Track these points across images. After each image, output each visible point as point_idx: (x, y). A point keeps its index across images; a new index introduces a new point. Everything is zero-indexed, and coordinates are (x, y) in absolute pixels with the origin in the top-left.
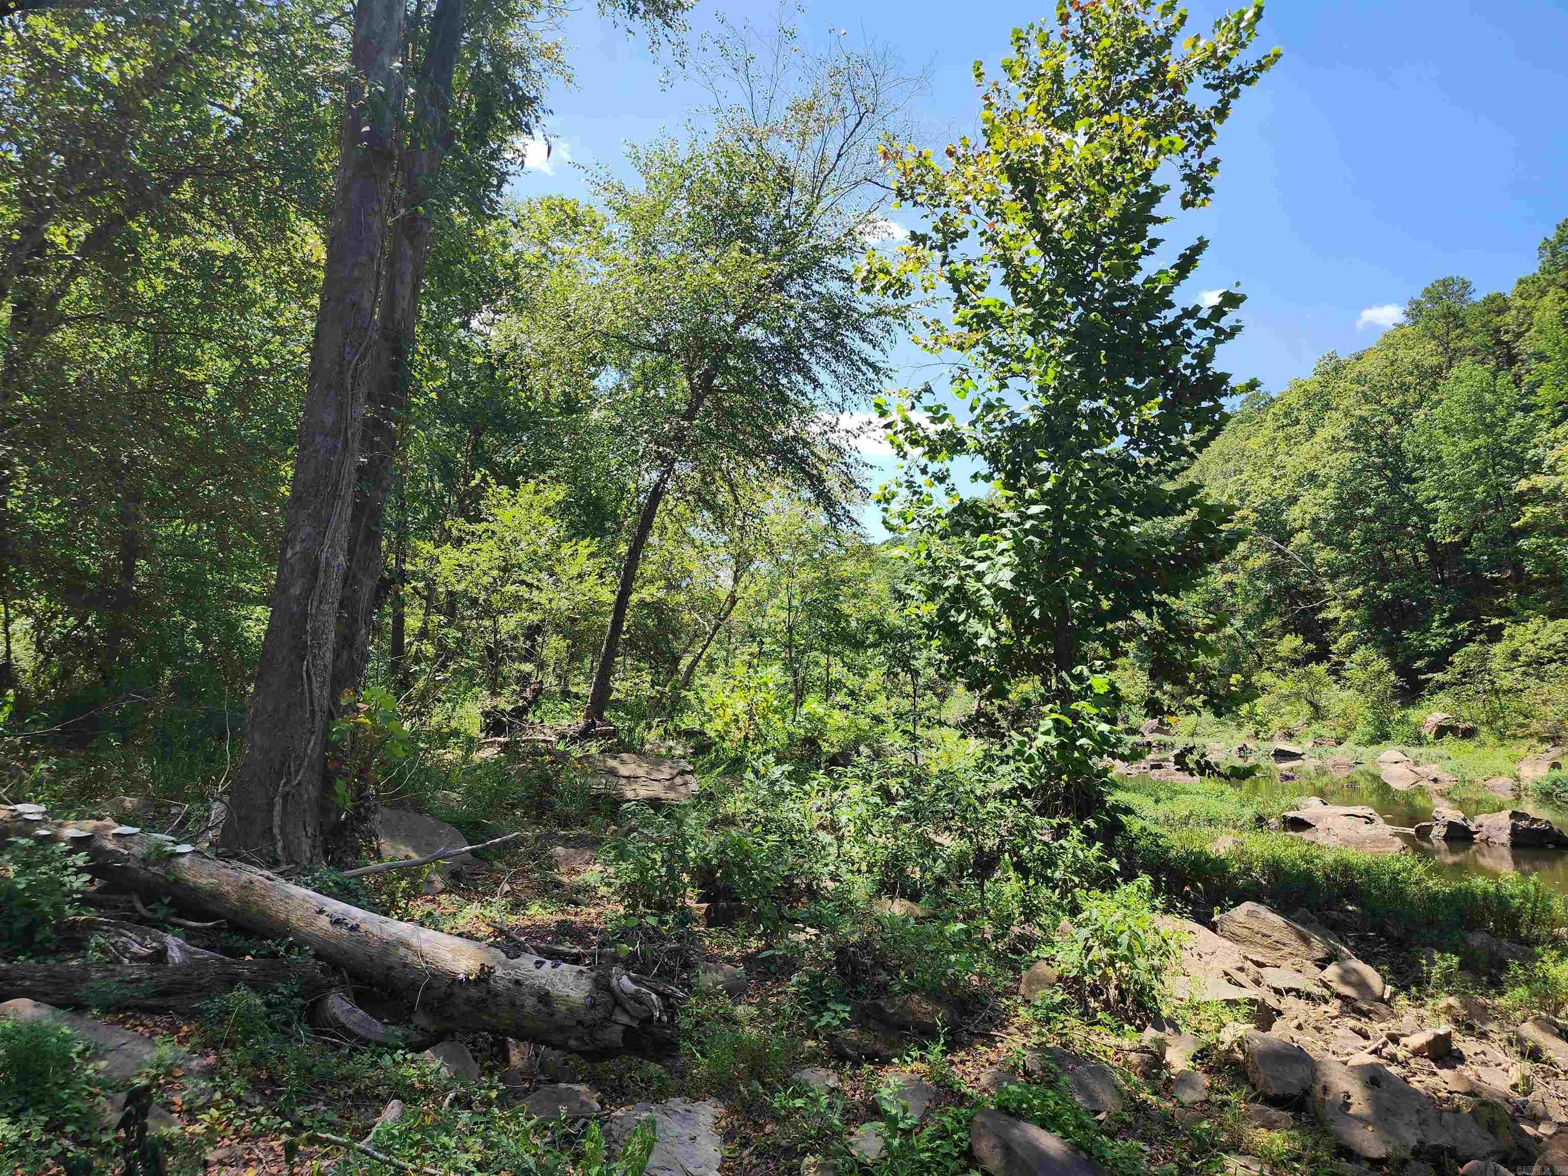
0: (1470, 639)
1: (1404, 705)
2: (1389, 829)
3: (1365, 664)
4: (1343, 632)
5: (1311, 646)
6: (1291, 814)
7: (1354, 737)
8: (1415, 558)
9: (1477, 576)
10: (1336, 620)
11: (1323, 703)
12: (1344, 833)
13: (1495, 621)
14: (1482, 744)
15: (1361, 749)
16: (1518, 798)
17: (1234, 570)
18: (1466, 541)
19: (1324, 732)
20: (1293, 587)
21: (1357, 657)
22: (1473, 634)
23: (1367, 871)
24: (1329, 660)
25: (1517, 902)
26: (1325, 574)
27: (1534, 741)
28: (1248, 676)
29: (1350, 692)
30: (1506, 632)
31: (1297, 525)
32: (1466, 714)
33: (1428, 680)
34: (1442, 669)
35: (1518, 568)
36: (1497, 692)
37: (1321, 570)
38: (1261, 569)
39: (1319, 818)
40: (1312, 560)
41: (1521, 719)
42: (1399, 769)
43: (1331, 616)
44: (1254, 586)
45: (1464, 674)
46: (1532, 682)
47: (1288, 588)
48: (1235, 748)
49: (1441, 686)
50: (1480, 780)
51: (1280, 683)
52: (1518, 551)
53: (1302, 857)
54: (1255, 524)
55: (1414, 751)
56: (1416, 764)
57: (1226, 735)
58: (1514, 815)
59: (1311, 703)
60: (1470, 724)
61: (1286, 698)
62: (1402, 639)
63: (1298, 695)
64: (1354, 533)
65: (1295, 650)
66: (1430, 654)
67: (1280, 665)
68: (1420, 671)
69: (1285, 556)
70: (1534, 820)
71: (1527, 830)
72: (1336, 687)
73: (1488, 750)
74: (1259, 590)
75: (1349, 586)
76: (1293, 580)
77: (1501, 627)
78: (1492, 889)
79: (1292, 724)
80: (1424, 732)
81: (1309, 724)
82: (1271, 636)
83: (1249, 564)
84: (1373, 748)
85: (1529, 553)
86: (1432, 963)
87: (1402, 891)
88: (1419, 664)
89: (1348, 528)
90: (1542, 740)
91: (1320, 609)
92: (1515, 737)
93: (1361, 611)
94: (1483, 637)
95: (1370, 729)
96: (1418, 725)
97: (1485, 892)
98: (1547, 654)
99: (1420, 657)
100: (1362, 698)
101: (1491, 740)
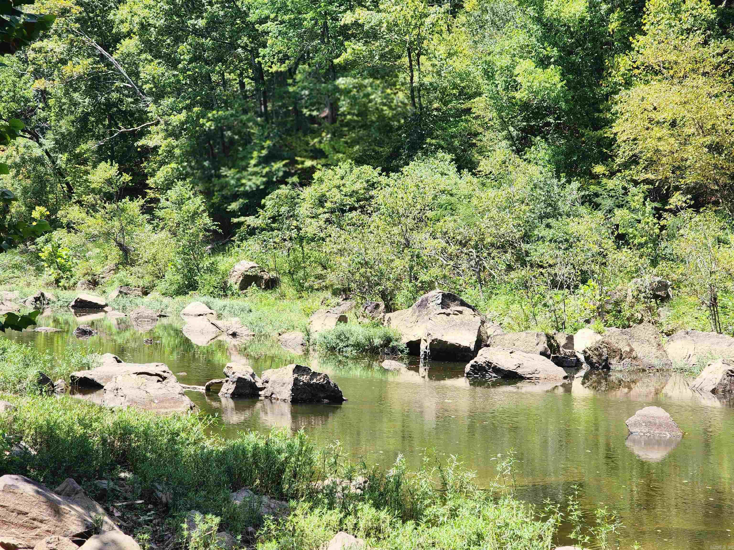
0: (283, 181)
1: (214, 252)
2: (179, 387)
3: (180, 203)
4: (162, 163)
5: (127, 177)
6: (80, 374)
7: (162, 286)
8: (242, 85)
9: (298, 112)
10: (156, 148)
11: (133, 245)
12: (132, 393)
13: (308, 163)
14: (283, 296)
15: (166, 300)
16: (307, 353)
17: (48, 76)
18: (291, 72)
19: (132, 280)
20: (115, 105)
21: (172, 194)
22: (287, 174)
23: (145, 433)
24: (144, 195)
25: (283, 457)
26: (150, 93)
27: (328, 294)
28: (54, 210)
29: (164, 234)
30: (316, 176)
31: (124, 28)
32: (271, 264)
33: (240, 224)
34: (254, 213)
35: (334, 107)
36: (301, 239)
37: (147, 87)
38: (80, 78)
39: (109, 378)
40: (137, 74)
41: (319, 270)
42: (203, 322)
43: (151, 144)
44: (71, 99)
45: (274, 219)
46: (333, 230)
47: (109, 105)
48: (31, 298)
49: (252, 232)
50: (275, 335)
51: (90, 221)
52: (337, 89)
53: (81, 421)
54: (77, 20)
55: (219, 303)
56: (219, 316)
57: (22, 282)
58: (298, 369)
59: (121, 246)
60: (273, 274)
61: (93, 238)
62: (219, 176)
63: (108, 235)
64: (183, 47)
65: (109, 182)
66: (246, 195)
67: (90, 198)
68: (234, 214)
69: (109, 65)
70: (315, 374)
71: (308, 385)
72: (149, 227)
73: (286, 302)
74: (76, 104)
75: (174, 109)
76: (115, 95)
77: (313, 169)
78: (262, 444)
79: (98, 270)
80: (231, 281)
81: (116, 270)
82: (84, 162)
83: (67, 69)
84: (180, 298)
85: (347, 92)
86: (192, 526)
87: (177, 453)
88: (234, 206)
89: (178, 40)
90: (336, 293)
91: (142, 134)
92: (311, 288)
93: (183, 140)
94: (295, 179)
95: (179, 277)
96: (225, 274)
97: (256, 448)
98: (349, 201)
99: (235, 197)
100: (173, 241)
101: (291, 292)
